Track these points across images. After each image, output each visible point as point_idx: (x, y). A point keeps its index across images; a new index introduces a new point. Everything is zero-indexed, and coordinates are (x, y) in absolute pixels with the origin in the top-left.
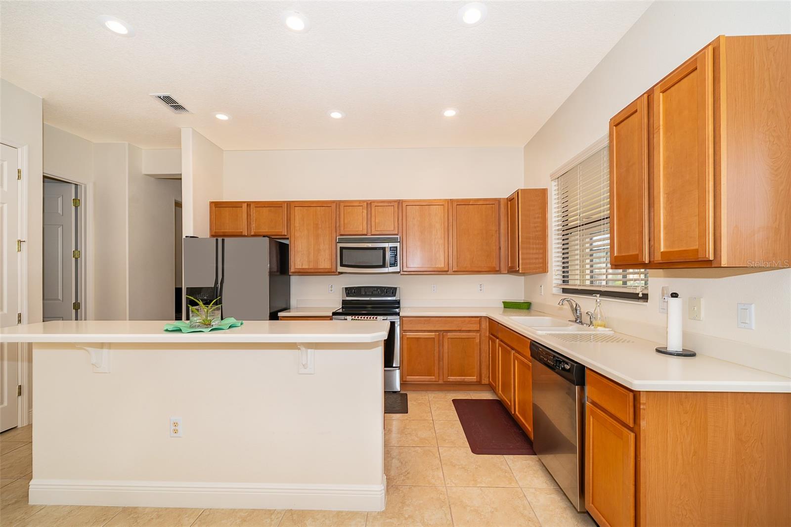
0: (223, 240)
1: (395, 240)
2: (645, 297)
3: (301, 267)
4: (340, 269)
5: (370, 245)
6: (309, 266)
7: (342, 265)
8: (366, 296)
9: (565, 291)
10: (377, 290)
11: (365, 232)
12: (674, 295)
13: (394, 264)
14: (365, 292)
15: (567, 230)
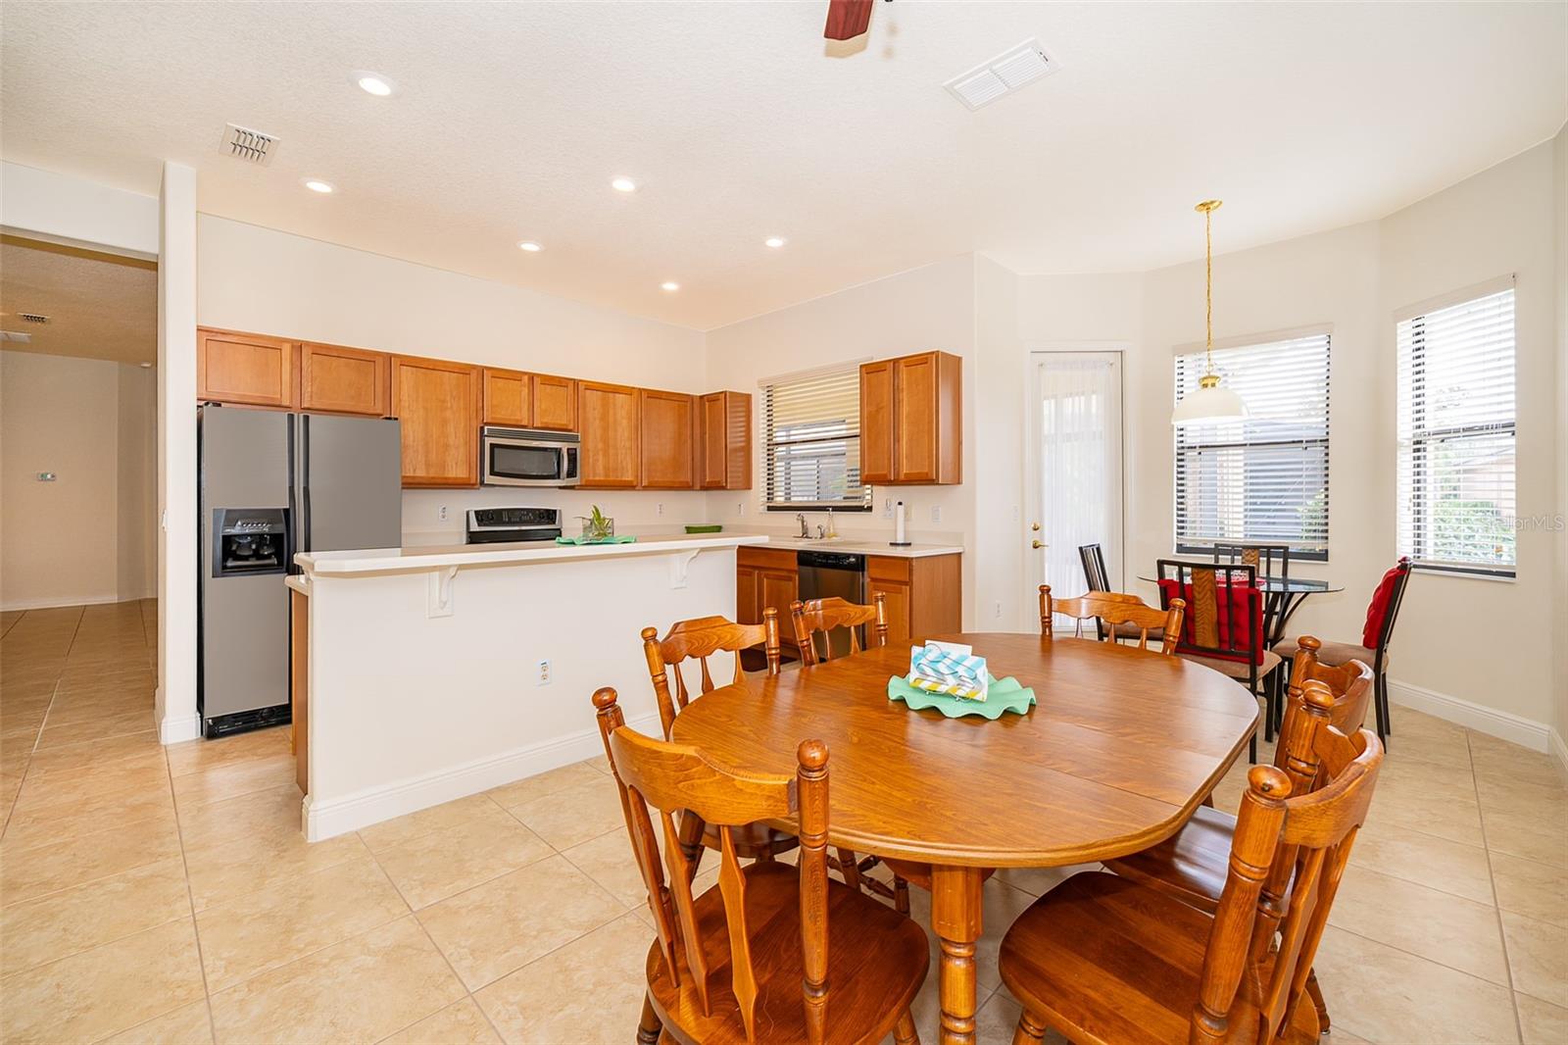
0: (307, 418)
1: (574, 439)
2: (870, 509)
3: (412, 475)
4: (489, 479)
5: (535, 444)
6: (428, 472)
7: (493, 473)
8: (510, 523)
9: (770, 509)
10: (528, 514)
11: (525, 423)
12: (900, 504)
13: (571, 474)
14: (510, 518)
15: (771, 446)
